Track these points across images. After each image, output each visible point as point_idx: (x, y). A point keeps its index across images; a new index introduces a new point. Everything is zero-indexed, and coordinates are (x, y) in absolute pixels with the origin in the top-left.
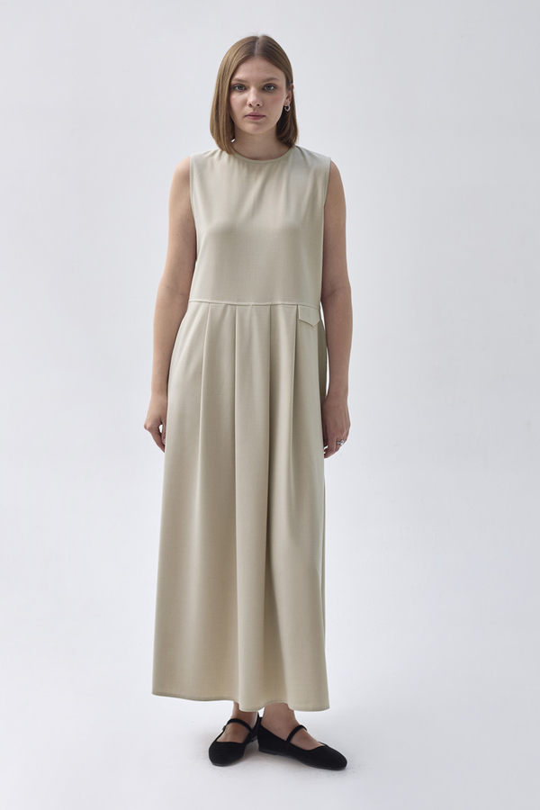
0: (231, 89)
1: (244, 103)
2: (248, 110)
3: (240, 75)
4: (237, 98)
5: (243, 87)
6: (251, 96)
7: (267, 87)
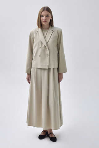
0: (41, 16)
1: (43, 19)
2: (44, 20)
3: (42, 14)
4: (42, 18)
5: (43, 16)
6: (44, 18)
7: (47, 16)
